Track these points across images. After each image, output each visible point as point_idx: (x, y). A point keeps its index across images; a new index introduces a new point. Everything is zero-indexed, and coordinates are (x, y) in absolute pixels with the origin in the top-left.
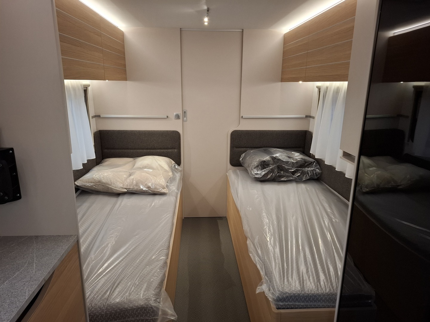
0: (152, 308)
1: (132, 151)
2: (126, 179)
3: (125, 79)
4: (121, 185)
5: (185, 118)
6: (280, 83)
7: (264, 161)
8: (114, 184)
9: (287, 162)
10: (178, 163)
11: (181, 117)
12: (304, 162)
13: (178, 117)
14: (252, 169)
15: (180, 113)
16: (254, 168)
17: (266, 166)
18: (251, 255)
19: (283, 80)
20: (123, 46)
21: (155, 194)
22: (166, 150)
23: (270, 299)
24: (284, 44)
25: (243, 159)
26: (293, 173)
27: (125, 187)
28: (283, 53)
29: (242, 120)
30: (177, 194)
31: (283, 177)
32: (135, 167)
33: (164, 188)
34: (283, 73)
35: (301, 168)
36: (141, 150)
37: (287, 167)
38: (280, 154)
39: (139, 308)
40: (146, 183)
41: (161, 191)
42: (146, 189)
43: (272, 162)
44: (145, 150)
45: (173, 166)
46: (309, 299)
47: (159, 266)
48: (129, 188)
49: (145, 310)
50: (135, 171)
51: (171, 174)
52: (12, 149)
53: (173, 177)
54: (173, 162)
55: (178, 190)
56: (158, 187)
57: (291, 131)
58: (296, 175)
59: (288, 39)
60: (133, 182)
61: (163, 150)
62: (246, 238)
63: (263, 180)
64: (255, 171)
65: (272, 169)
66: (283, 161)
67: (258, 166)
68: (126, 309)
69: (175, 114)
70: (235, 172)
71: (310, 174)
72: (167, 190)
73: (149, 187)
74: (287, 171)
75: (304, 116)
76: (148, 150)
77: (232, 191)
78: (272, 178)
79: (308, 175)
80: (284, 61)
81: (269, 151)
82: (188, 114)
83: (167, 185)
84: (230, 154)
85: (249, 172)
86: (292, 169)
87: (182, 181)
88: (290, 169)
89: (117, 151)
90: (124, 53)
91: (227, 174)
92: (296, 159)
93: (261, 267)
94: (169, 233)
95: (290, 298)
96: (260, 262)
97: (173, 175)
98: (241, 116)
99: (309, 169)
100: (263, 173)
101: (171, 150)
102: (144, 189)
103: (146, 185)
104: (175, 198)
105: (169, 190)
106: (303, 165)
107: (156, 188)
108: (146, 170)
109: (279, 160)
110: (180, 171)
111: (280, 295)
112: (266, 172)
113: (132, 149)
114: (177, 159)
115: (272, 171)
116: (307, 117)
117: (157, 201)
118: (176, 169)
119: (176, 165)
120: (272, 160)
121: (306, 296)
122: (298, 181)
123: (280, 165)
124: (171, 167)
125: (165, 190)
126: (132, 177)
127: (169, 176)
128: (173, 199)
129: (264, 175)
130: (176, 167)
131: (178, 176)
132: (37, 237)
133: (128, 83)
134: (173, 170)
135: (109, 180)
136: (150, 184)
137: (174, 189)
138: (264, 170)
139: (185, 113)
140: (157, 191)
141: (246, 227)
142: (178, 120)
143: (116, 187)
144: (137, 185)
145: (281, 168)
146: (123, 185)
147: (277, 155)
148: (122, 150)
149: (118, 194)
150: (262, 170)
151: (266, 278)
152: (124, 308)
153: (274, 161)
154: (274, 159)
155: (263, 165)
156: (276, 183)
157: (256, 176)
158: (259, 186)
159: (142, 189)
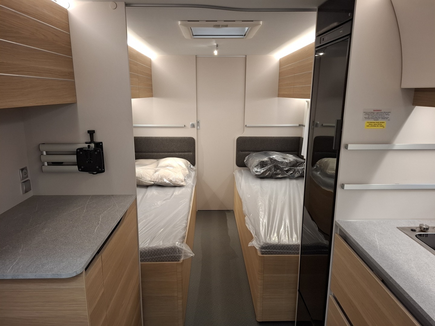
0: (178, 249)
1: (156, 154)
2: (153, 174)
3: (152, 96)
4: (150, 179)
5: (198, 127)
6: (277, 98)
7: (263, 162)
8: (144, 178)
9: (282, 163)
10: (193, 164)
11: (196, 126)
12: (296, 163)
13: (193, 126)
14: (253, 168)
15: (195, 122)
16: (255, 167)
17: (264, 166)
18: (247, 225)
19: (280, 95)
20: (150, 70)
21: (175, 186)
22: (184, 153)
23: (257, 248)
24: (280, 67)
25: (247, 160)
26: (287, 171)
27: (152, 180)
28: (279, 74)
29: (246, 129)
30: (193, 186)
31: (279, 174)
32: (159, 166)
33: (182, 182)
34: (279, 90)
35: (293, 167)
36: (163, 153)
37: (281, 166)
38: (276, 156)
39: (170, 248)
40: (168, 177)
41: (180, 183)
42: (168, 182)
43: (270, 162)
44: (166, 153)
45: (189, 166)
46: (284, 248)
47: (181, 228)
48: (156, 181)
49: (173, 250)
50: (159, 168)
51: (187, 171)
52: (102, 143)
53: (189, 174)
54: (189, 163)
55: (193, 183)
56: (178, 181)
57: (287, 137)
58: (289, 173)
59: (283, 63)
60: (158, 176)
61: (181, 153)
62: (244, 216)
63: (262, 177)
64: (256, 169)
65: (269, 168)
66: (279, 161)
67: (257, 165)
68: (161, 249)
69: (191, 123)
70: (240, 172)
71: (300, 173)
72: (184, 183)
73: (171, 181)
74: (282, 170)
75: (298, 125)
76: (169, 153)
77: (237, 185)
78: (270, 175)
79: (299, 173)
80: (280, 80)
81: (268, 153)
82: (201, 124)
83: (185, 179)
84: (236, 156)
85: (251, 170)
86: (286, 168)
87: (196, 179)
88: (284, 168)
89: (144, 154)
90: (151, 76)
91: (234, 173)
92: (290, 160)
93: (253, 232)
94: (187, 211)
95: (271, 247)
96: (252, 228)
97: (189, 173)
98: (245, 125)
99: (300, 168)
100: (262, 171)
101: (187, 153)
102: (167, 182)
103: (168, 179)
104: (191, 189)
105: (187, 183)
106: (295, 164)
107: (176, 182)
108: (168, 167)
109: (275, 160)
110: (195, 171)
111: (263, 244)
112: (265, 170)
113: (156, 152)
114: (192, 161)
115: (270, 169)
116: (300, 125)
117: (177, 192)
118: (192, 168)
119: (191, 165)
120: (269, 161)
121: (281, 246)
122: (291, 177)
123: (276, 165)
124: (187, 167)
125: (183, 183)
126: (157, 173)
127: (186, 173)
128: (189, 190)
129: (262, 173)
130: (192, 167)
131: (193, 174)
132: (112, 195)
133: (154, 99)
134: (189, 169)
135: (140, 175)
136: (171, 179)
137: (190, 182)
138: (263, 169)
139: (198, 122)
140: (177, 184)
141: (245, 208)
142: (193, 129)
143: (145, 180)
144: (161, 179)
145: (277, 168)
146: (151, 179)
147: (274, 156)
148: (148, 153)
149: (147, 186)
150: (261, 168)
151: (256, 236)
152: (160, 249)
153: (271, 161)
154: (271, 159)
155: (262, 164)
156: (273, 179)
157: (256, 174)
158: (259, 182)
159: (165, 182)
